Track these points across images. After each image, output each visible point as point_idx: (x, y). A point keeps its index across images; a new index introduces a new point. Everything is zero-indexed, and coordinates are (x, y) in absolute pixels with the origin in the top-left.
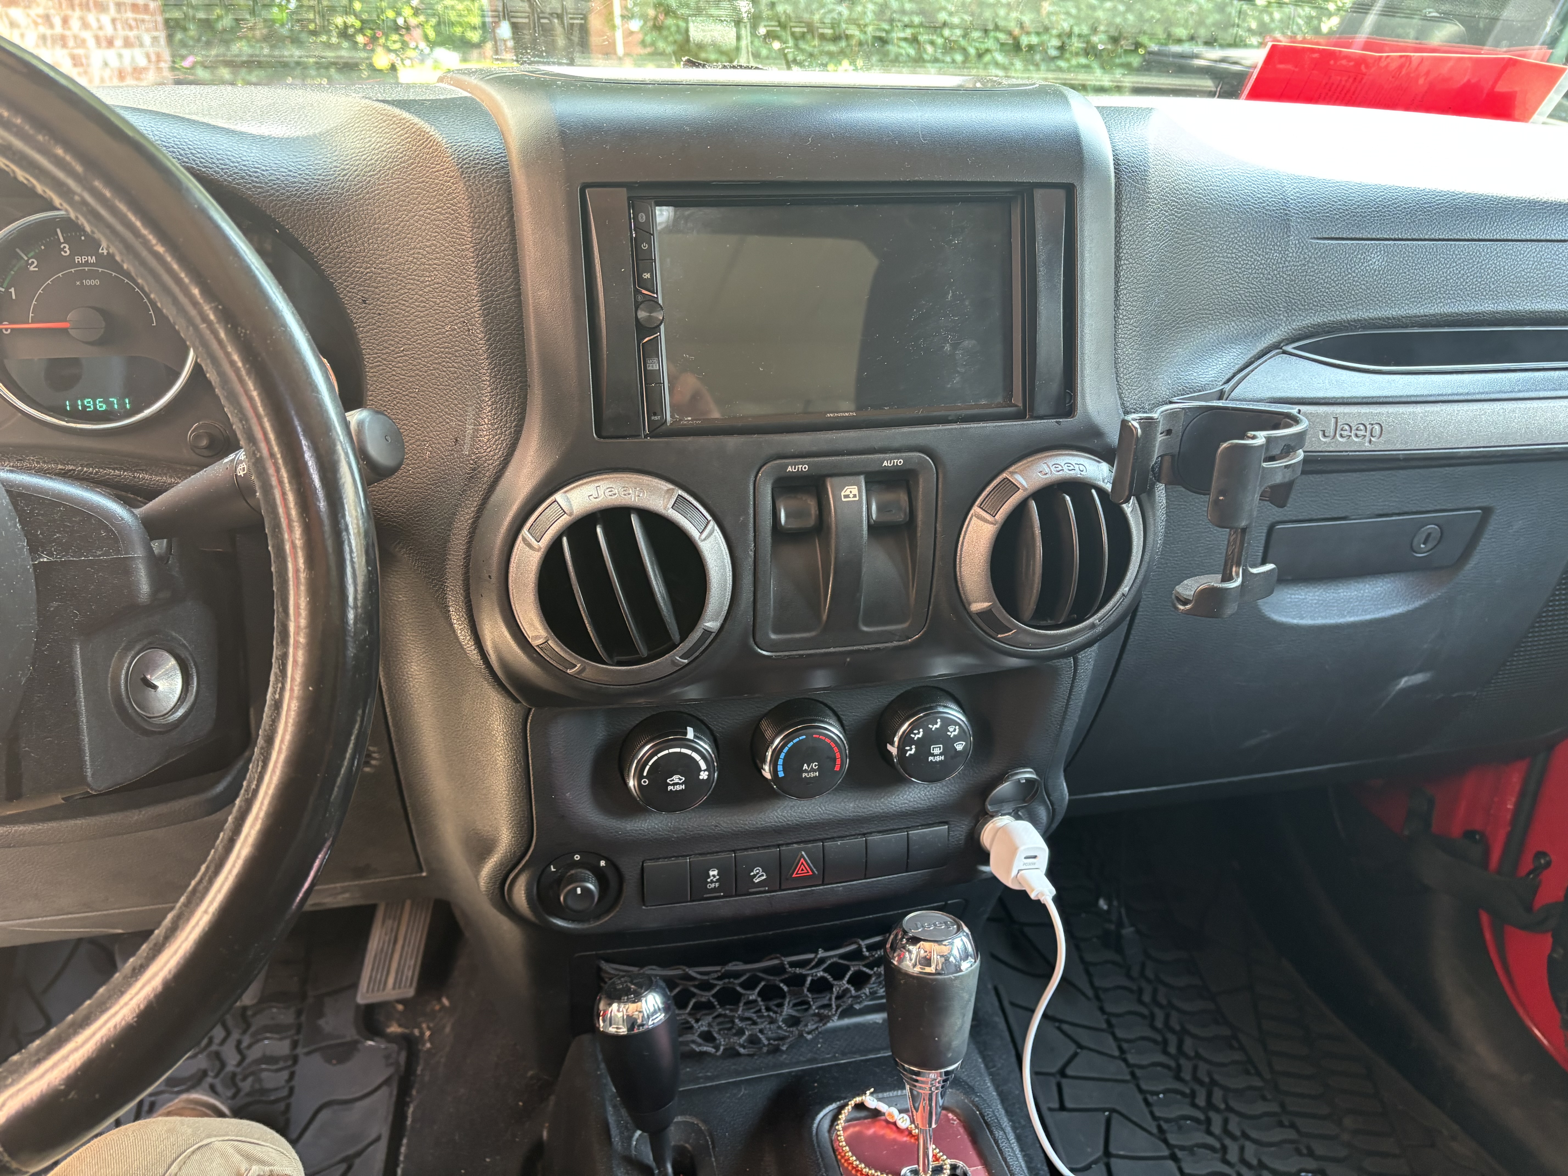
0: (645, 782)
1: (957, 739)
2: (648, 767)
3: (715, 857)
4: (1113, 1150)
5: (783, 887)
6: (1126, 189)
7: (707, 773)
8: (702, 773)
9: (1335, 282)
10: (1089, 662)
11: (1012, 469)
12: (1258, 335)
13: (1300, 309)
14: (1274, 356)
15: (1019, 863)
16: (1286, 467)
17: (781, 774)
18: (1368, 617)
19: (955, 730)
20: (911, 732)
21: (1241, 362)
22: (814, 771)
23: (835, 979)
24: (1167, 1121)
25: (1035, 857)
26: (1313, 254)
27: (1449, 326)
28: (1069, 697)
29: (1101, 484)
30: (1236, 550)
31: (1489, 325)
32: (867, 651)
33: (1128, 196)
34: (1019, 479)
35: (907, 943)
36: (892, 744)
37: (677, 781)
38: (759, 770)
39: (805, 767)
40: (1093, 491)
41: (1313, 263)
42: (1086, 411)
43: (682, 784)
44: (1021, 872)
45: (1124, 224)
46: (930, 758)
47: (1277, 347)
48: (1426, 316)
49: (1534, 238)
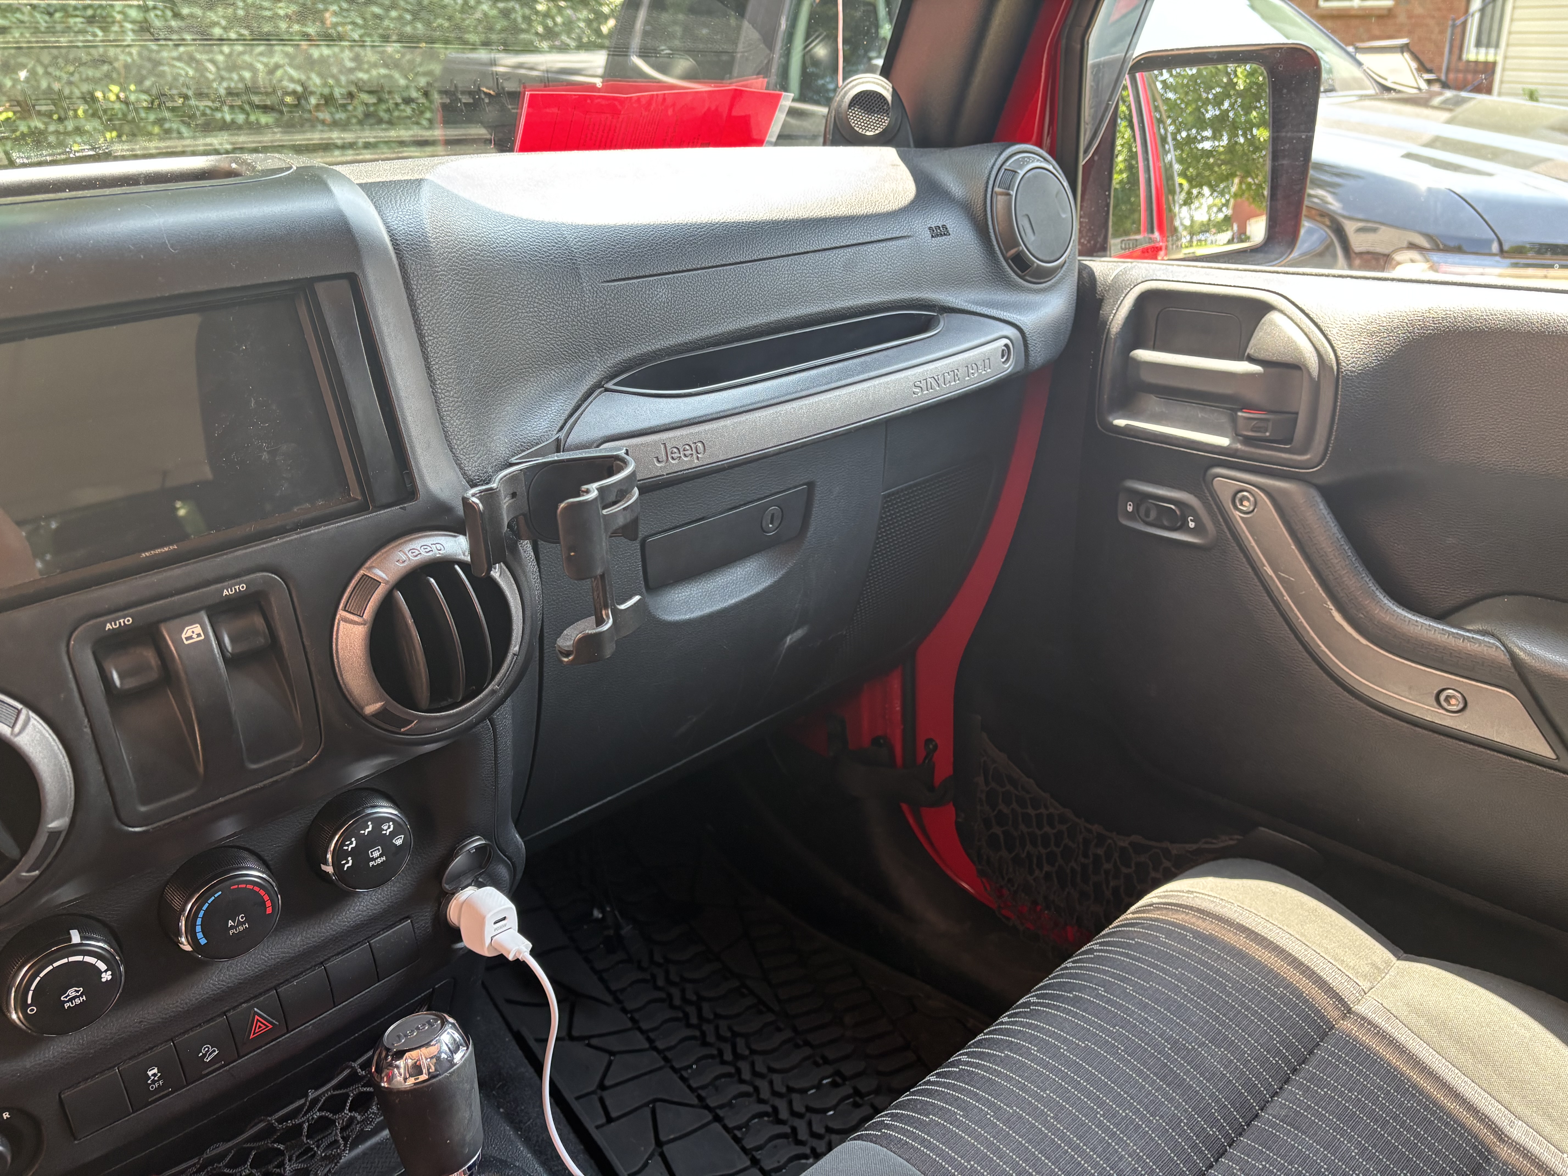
0: (32, 1010)
1: (393, 834)
2: (31, 993)
3: (150, 1054)
4: (663, 1138)
5: (241, 1054)
6: (411, 267)
7: (109, 973)
8: (103, 975)
9: (633, 319)
10: (505, 718)
11: (367, 565)
12: (579, 378)
13: (610, 348)
14: (598, 395)
15: (490, 929)
16: (624, 509)
17: (203, 941)
18: (746, 596)
19: (389, 827)
20: (343, 844)
21: (569, 409)
22: (243, 923)
23: (335, 1114)
24: (703, 1087)
25: (504, 919)
26: (607, 296)
27: (737, 341)
28: (496, 757)
29: (462, 557)
30: (601, 595)
31: (768, 334)
32: (264, 787)
33: (415, 274)
34: (379, 574)
35: (392, 1060)
36: (326, 863)
37: (74, 994)
38: (177, 944)
39: (230, 923)
40: (457, 567)
41: (609, 304)
42: (428, 491)
43: (81, 995)
44: (494, 939)
45: (419, 302)
46: (371, 864)
47: (599, 386)
48: (716, 336)
49: (784, 254)
